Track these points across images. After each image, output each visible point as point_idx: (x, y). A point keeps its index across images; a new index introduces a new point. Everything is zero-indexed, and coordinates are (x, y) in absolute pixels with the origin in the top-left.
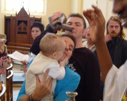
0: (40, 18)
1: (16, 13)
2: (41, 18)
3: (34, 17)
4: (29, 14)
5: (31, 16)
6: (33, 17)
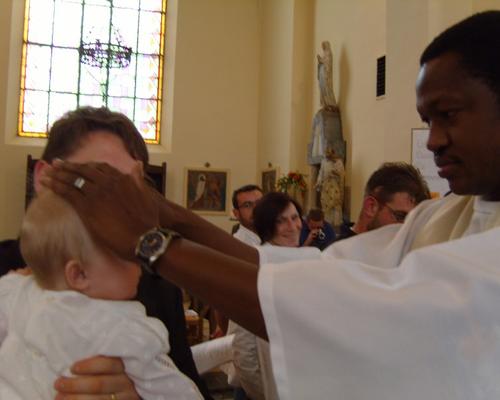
2: (165, 164)
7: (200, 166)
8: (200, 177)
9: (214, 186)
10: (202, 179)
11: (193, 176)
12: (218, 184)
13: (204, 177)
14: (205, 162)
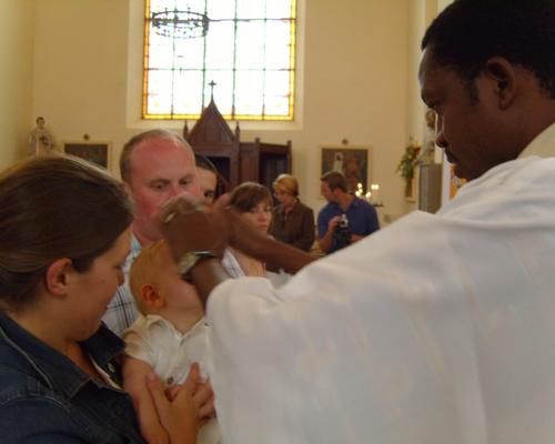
0: (283, 142)
1: (186, 128)
2: (289, 142)
3: (257, 140)
4: (238, 128)
5: (243, 139)
6: (252, 140)
7: (336, 143)
8: (337, 154)
9: (353, 166)
10: (339, 159)
11: (328, 155)
12: (358, 163)
13: (342, 156)
14: (342, 138)
